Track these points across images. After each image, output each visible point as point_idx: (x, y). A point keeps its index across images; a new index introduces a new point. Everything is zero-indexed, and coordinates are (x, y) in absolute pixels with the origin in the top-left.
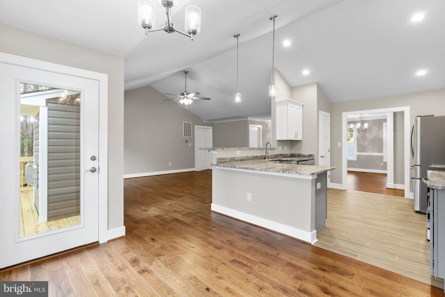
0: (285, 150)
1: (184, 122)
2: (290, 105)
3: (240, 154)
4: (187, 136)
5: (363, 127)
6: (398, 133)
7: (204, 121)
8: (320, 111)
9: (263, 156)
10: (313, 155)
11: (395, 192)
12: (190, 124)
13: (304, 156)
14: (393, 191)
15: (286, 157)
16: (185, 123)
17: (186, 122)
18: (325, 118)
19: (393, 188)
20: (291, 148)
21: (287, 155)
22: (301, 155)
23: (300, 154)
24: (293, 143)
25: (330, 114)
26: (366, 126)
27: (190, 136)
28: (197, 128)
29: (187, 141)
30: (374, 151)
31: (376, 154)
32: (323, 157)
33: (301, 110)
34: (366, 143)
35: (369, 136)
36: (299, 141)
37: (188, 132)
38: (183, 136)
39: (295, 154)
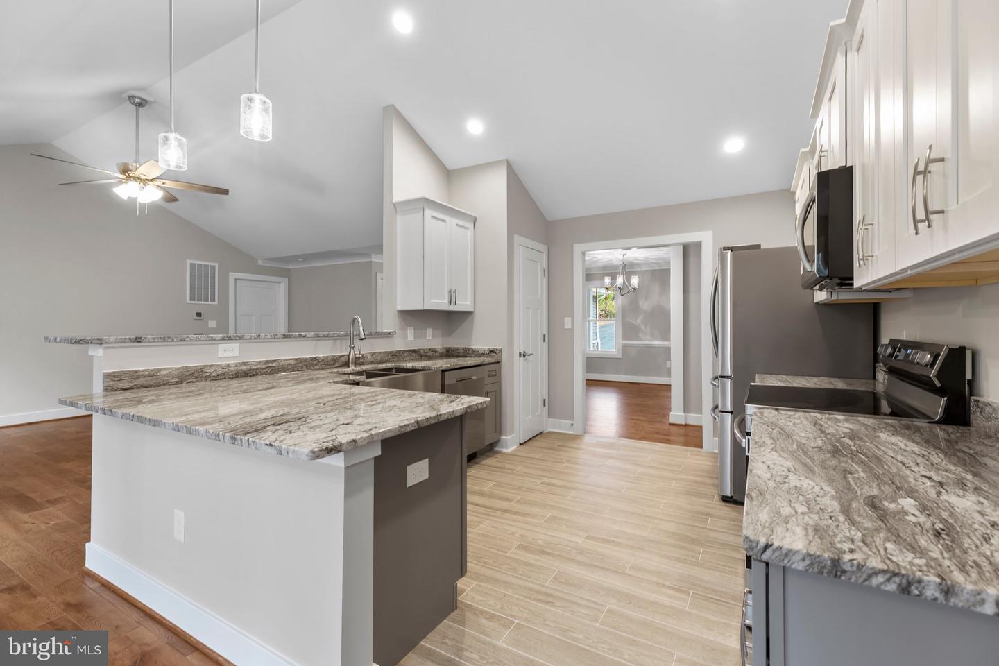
0: (429, 337)
1: (188, 262)
2: (429, 213)
3: (237, 353)
4: (200, 299)
5: (630, 284)
6: (692, 296)
7: (260, 263)
8: (516, 236)
9: (343, 356)
10: (497, 350)
11: (686, 436)
12: (213, 267)
13: (477, 354)
14: (682, 431)
15: (430, 358)
16: (192, 266)
17: (197, 262)
18: (530, 253)
19: (684, 423)
20: (448, 333)
21: (434, 351)
22: (470, 352)
23: (469, 349)
24: (451, 319)
25: (546, 247)
26: (635, 281)
27: (213, 300)
28: (236, 279)
29: (199, 315)
30: (653, 337)
31: (657, 343)
32: (524, 356)
33: (470, 233)
34: (639, 321)
35: (645, 305)
36: (465, 315)
37: (206, 289)
38: (188, 301)
39: (458, 349)
